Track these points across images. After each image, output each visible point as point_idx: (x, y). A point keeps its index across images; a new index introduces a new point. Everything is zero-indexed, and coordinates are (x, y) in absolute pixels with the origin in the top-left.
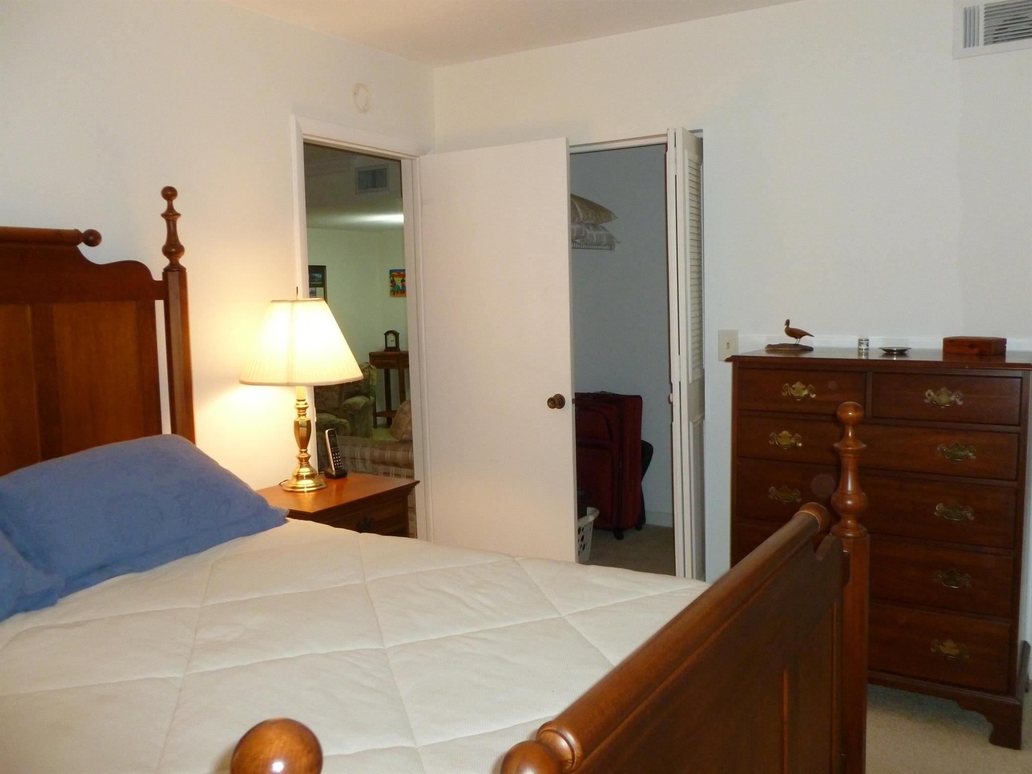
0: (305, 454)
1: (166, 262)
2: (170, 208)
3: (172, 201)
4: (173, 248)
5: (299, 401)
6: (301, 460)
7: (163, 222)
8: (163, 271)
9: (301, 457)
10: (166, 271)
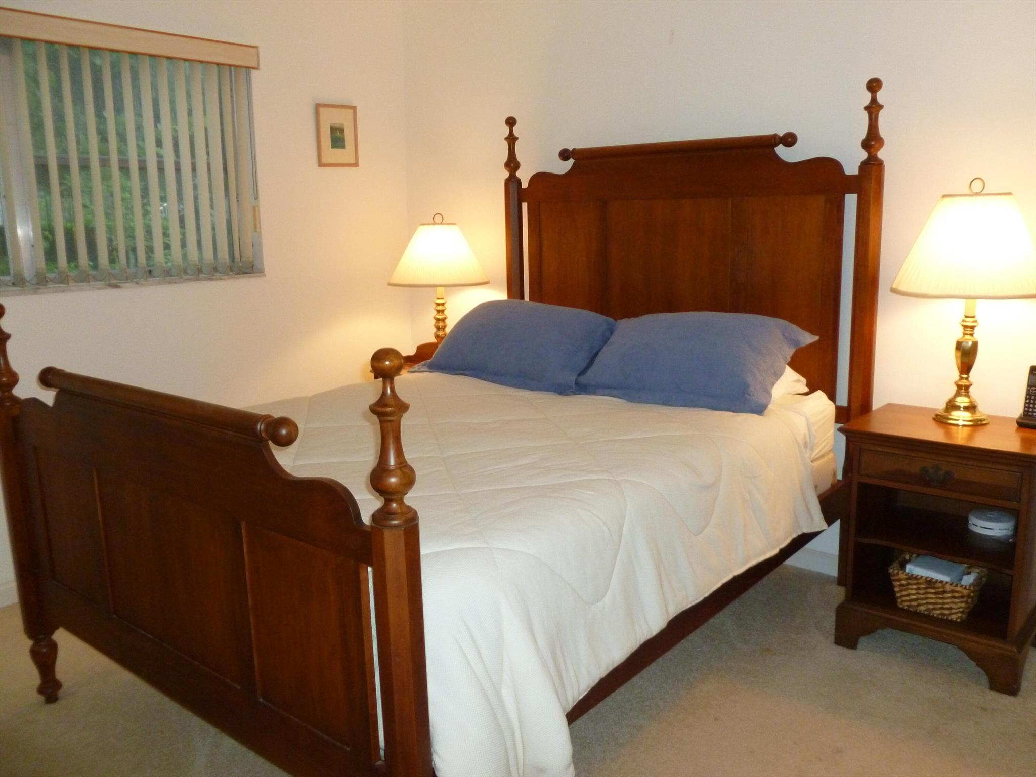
0: (965, 381)
1: (864, 155)
2: (874, 100)
3: (876, 93)
4: (872, 141)
5: (966, 317)
6: (959, 387)
7: (865, 115)
8: (860, 165)
9: (960, 383)
10: (864, 166)
